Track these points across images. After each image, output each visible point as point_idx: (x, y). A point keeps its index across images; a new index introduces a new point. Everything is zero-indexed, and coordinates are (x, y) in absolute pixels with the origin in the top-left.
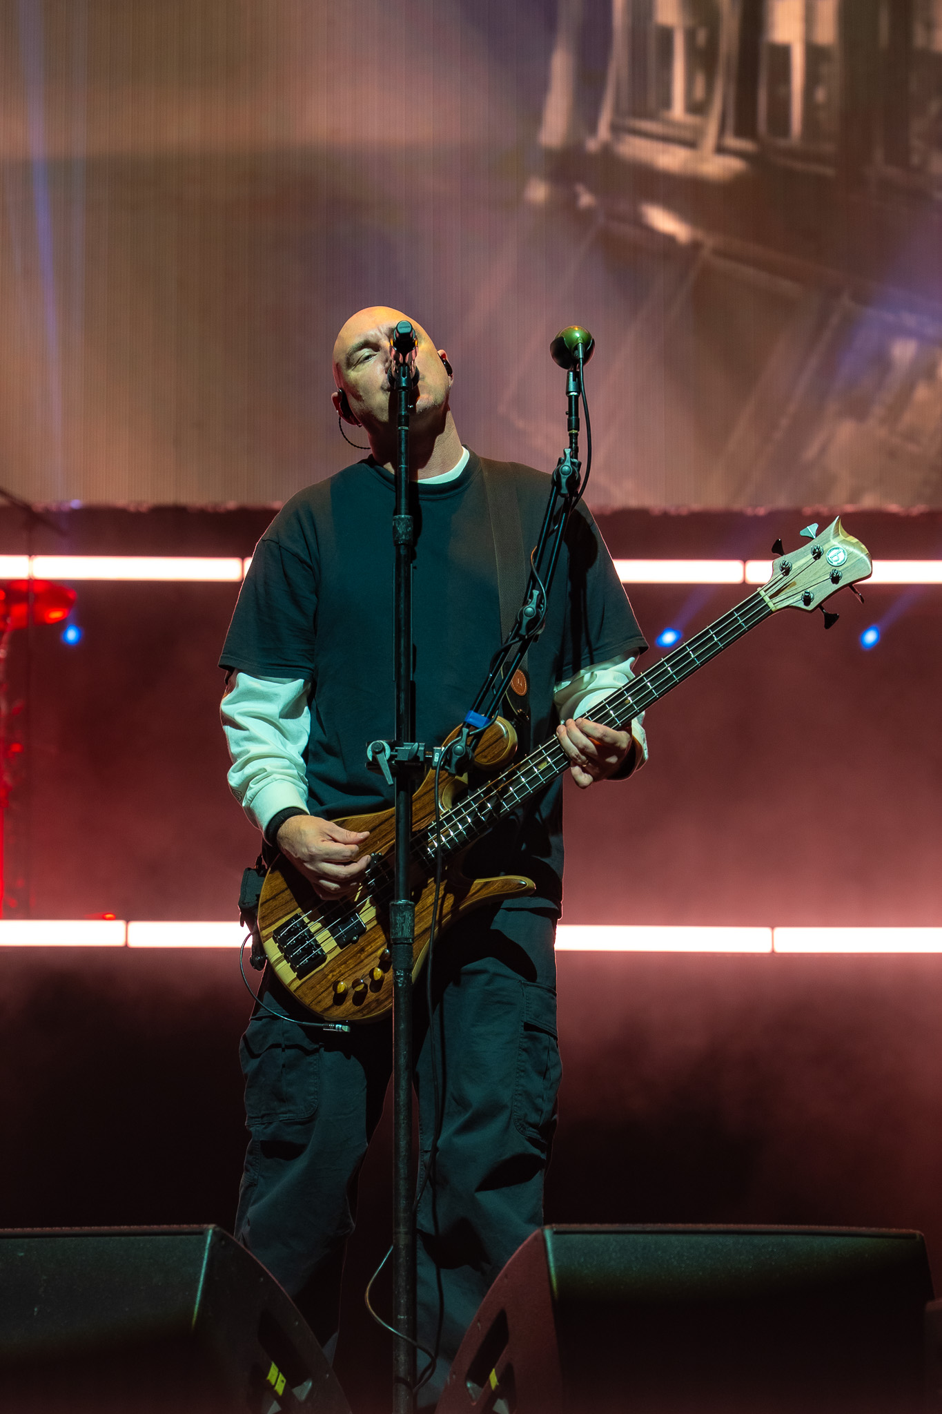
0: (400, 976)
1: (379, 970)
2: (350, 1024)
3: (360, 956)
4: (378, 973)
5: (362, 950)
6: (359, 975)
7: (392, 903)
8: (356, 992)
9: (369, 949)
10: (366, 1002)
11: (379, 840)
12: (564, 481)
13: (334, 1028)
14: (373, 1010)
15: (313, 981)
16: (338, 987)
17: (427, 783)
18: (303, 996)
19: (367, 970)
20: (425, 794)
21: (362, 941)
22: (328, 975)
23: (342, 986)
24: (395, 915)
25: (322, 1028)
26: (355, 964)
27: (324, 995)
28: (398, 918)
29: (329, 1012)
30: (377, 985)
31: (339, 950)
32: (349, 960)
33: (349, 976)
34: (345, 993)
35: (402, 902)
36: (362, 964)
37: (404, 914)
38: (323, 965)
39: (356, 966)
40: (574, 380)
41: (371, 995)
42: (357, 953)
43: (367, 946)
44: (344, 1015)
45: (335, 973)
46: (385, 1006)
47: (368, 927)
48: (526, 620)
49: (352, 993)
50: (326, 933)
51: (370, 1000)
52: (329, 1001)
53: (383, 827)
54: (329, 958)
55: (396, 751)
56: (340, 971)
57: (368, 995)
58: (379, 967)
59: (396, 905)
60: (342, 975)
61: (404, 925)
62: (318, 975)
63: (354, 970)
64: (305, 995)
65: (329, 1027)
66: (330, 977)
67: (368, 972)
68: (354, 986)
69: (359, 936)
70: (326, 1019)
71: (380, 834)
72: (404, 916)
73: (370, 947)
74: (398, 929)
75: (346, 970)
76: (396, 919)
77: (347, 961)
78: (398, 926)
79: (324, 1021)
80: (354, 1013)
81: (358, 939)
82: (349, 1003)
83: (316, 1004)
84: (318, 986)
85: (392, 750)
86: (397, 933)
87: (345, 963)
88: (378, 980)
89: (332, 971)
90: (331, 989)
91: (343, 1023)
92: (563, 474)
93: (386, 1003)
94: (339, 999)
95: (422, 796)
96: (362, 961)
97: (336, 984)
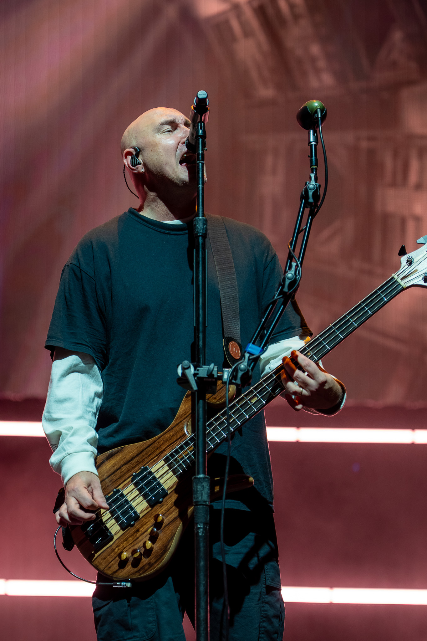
0: (200, 528)
1: (150, 543)
2: (132, 581)
3: (136, 535)
4: (149, 544)
5: (138, 531)
6: (136, 547)
7: (194, 477)
8: (134, 558)
9: (142, 530)
10: (140, 566)
11: (146, 458)
12: (311, 193)
13: (121, 585)
14: (146, 570)
15: (105, 554)
16: (122, 556)
17: (177, 418)
18: (98, 564)
19: (141, 544)
20: (176, 425)
21: (137, 525)
22: (115, 549)
23: (125, 555)
24: (197, 485)
25: (112, 586)
26: (134, 540)
27: (113, 562)
28: (199, 487)
29: (117, 574)
30: (148, 552)
31: (122, 532)
32: (129, 538)
33: (129, 549)
34: (127, 559)
35: (201, 476)
36: (138, 540)
37: (203, 484)
38: (111, 543)
39: (134, 541)
40: (314, 135)
41: (145, 561)
42: (134, 533)
43: (141, 528)
44: (127, 575)
45: (119, 548)
46: (155, 567)
47: (141, 515)
48: (287, 282)
49: (131, 559)
50: (113, 521)
51: (144, 563)
52: (116, 567)
53: (148, 449)
54: (115, 538)
55: (198, 370)
56: (123, 546)
57: (143, 560)
58: (150, 540)
59: (197, 478)
60: (125, 548)
61: (203, 492)
62: (108, 550)
63: (133, 544)
64: (100, 564)
65: (117, 585)
66: (116, 550)
67: (142, 545)
68: (133, 554)
69: (135, 522)
70: (115, 579)
71: (147, 454)
72: (203, 486)
73: (142, 528)
74: (199, 494)
75: (127, 545)
76: (197, 488)
77: (128, 539)
78: (199, 492)
79: (112, 581)
80: (134, 573)
81: (134, 524)
82: (129, 567)
83: (108, 569)
84: (108, 557)
85: (195, 370)
86: (198, 498)
87: (126, 540)
88: (149, 549)
89: (118, 546)
90: (117, 558)
91: (127, 581)
92: (310, 189)
93: (155, 565)
94: (123, 564)
95: (174, 427)
96: (138, 538)
97: (120, 555)
